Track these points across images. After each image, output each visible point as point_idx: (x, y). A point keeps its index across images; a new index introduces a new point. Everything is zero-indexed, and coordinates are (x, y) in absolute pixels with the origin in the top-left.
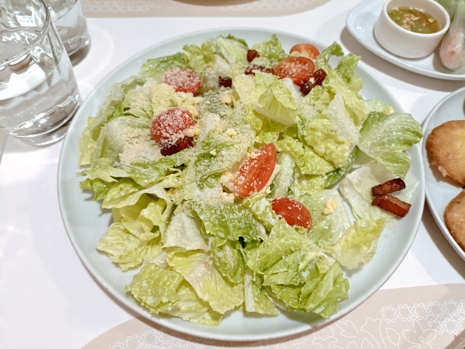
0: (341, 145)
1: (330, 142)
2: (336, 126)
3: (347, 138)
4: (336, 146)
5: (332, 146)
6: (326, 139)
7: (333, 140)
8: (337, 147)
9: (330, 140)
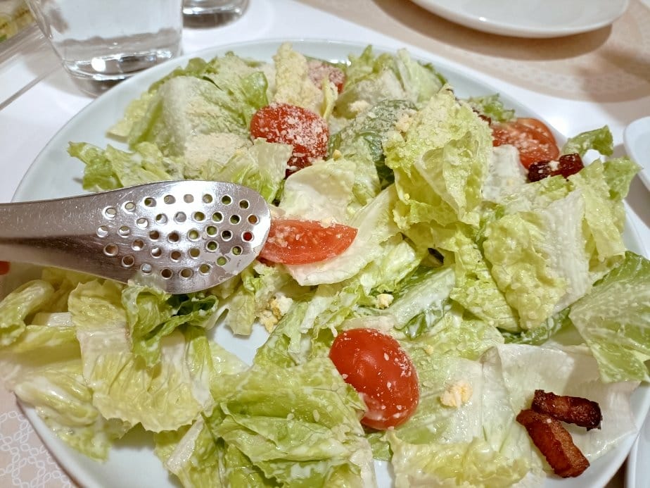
0: (548, 288)
1: (527, 270)
2: (551, 248)
3: (563, 279)
4: (534, 283)
5: (528, 280)
6: (523, 260)
7: (534, 269)
8: (537, 286)
9: (528, 265)
